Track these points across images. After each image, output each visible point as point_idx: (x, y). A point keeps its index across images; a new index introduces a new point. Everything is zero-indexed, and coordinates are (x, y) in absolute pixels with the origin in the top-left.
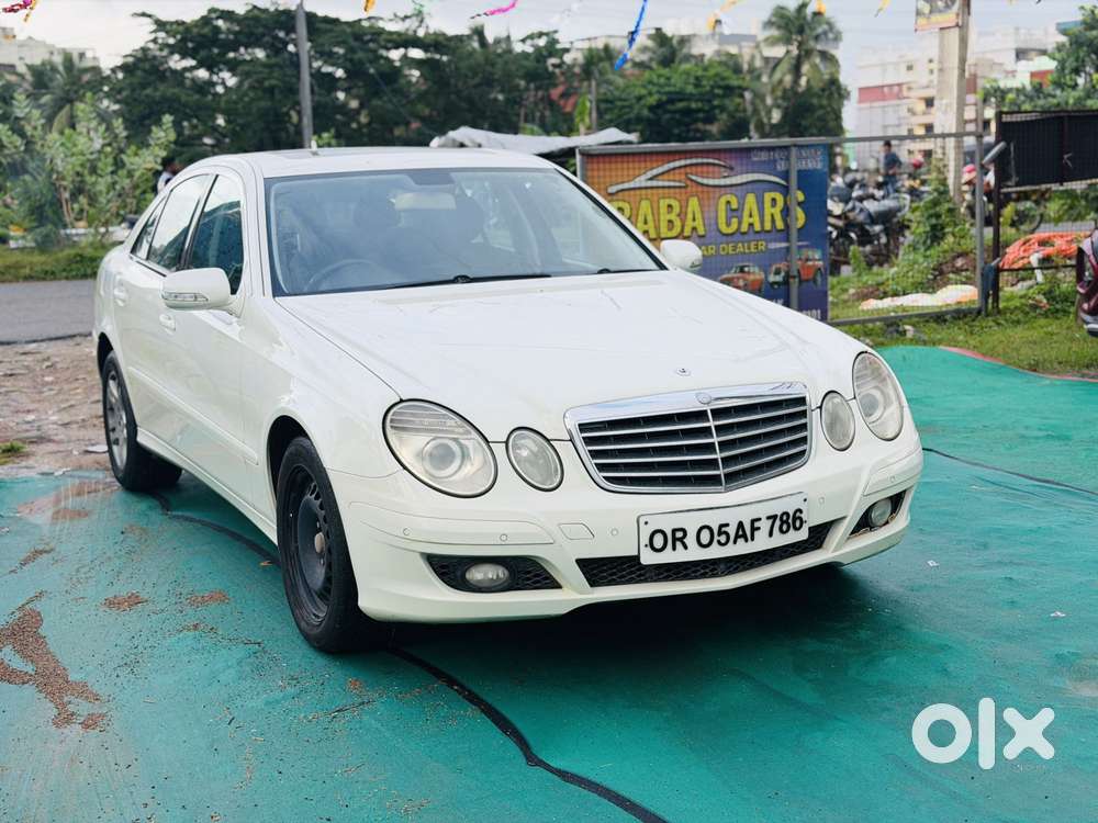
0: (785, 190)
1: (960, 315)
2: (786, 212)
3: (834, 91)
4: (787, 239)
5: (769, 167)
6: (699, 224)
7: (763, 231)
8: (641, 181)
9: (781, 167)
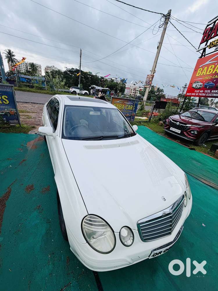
0: (133, 105)
1: (145, 122)
2: (133, 108)
3: (125, 88)
4: (132, 111)
5: (132, 102)
6: (123, 108)
7: (130, 110)
8: (118, 102)
9: (133, 102)
